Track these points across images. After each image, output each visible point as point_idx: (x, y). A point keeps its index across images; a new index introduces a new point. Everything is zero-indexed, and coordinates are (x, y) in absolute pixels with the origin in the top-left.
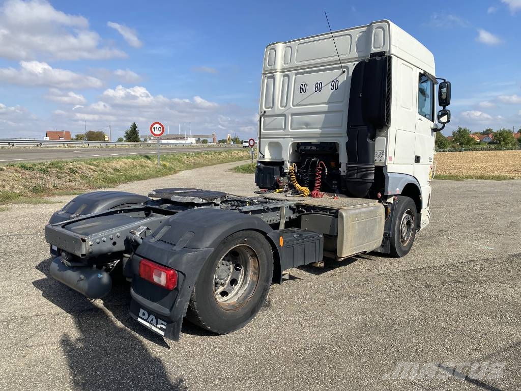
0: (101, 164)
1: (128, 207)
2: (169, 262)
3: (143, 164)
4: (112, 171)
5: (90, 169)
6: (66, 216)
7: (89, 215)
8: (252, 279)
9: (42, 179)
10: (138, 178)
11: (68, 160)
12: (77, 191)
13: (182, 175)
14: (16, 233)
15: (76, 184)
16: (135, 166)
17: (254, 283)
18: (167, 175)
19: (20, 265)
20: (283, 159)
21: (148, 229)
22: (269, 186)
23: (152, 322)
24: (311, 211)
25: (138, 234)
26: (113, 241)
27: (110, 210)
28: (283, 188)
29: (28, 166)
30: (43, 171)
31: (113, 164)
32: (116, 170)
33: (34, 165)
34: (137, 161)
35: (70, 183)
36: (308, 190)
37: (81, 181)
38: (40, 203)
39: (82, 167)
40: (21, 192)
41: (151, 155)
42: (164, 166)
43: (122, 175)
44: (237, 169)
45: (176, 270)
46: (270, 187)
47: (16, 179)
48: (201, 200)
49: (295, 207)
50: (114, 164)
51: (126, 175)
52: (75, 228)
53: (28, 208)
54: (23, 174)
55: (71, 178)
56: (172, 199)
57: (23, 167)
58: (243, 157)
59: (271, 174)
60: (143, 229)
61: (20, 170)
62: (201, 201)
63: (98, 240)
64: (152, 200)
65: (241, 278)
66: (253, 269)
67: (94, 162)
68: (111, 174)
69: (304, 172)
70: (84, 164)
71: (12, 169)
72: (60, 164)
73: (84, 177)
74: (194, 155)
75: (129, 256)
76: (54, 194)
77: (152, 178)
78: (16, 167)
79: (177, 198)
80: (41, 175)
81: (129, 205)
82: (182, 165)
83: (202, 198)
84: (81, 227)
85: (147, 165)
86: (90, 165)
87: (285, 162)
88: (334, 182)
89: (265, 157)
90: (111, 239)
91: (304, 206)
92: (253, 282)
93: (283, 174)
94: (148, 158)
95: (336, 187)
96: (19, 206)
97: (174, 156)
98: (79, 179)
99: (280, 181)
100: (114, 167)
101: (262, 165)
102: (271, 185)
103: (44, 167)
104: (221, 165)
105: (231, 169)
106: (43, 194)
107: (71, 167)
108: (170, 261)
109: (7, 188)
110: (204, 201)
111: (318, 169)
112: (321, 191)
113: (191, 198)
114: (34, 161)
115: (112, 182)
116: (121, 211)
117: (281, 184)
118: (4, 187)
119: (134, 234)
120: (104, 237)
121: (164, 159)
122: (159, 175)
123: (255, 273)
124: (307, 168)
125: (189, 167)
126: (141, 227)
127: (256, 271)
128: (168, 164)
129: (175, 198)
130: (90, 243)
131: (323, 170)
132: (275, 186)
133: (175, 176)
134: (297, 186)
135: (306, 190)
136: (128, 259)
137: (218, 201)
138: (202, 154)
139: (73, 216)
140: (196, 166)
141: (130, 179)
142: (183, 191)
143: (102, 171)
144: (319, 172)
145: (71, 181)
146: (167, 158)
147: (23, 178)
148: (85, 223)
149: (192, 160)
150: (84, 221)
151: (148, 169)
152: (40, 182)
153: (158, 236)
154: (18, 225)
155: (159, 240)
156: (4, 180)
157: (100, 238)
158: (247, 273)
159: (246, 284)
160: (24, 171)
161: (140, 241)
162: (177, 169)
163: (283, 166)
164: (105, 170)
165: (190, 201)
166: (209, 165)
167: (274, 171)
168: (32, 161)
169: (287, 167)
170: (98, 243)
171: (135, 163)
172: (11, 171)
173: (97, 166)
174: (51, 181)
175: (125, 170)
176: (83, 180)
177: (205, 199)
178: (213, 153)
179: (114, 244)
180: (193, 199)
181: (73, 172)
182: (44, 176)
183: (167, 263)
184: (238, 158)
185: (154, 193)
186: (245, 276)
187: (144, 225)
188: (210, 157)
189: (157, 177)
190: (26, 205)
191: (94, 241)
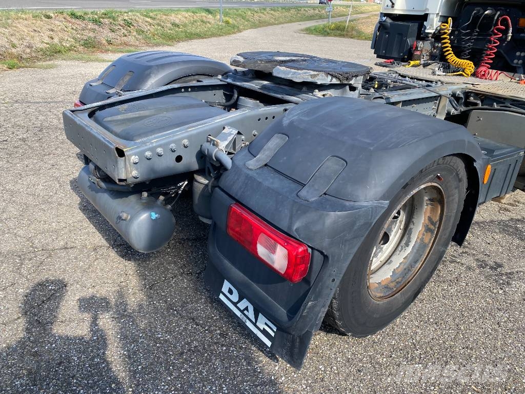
0: (159, 17)
1: (198, 81)
2: (295, 228)
3: (204, 18)
4: (169, 25)
5: (147, 22)
6: (103, 90)
7: (136, 94)
8: (422, 240)
9: (94, 30)
10: (199, 36)
11: (123, 10)
12: (132, 49)
13: (247, 35)
14: (60, 99)
15: (131, 39)
16: (195, 21)
17: (425, 246)
18: (230, 34)
19: (56, 149)
20: (427, 9)
21: (239, 133)
22: (395, 55)
23: (245, 312)
24: (492, 105)
25: (223, 145)
26: (176, 154)
27: (169, 87)
28: (420, 60)
29: (79, 14)
30: (95, 21)
31: (172, 18)
32: (174, 25)
33: (86, 14)
34: (198, 15)
35: (125, 38)
36: (472, 65)
37: (137, 36)
38: (92, 61)
39: (137, 19)
40: (71, 46)
41: (213, 9)
42: (227, 22)
43: (182, 31)
44: (309, 31)
45: (309, 246)
46: (396, 57)
47: (66, 29)
48: (330, 77)
49: (462, 96)
50: (174, 18)
51: (186, 32)
52: (109, 119)
53: (78, 66)
54: (73, 24)
55: (126, 32)
56: (275, 74)
57: (73, 15)
58: (313, 16)
59: (403, 34)
60: (230, 134)
61: (68, 18)
62: (328, 80)
63: (148, 154)
64: (236, 70)
65: (397, 232)
66: (427, 221)
67: (151, 14)
68: (169, 30)
69: (466, 35)
70: (140, 16)
71: (61, 17)
72: (113, 14)
73: (141, 32)
74: (259, 11)
75: (206, 182)
76: (107, 51)
77: (214, 36)
78: (65, 15)
79: (284, 72)
80: (93, 27)
81: (200, 78)
82: (246, 23)
83: (332, 75)
84: (119, 117)
85: (208, 20)
86: (146, 16)
87: (430, 17)
88: (518, 54)
89: (396, 7)
90: (173, 151)
91: (478, 95)
92: (422, 246)
93: (422, 36)
94: (209, 11)
95: (520, 62)
96: (69, 63)
97: (237, 10)
98: (135, 33)
99: (417, 47)
100: (172, 21)
101: (389, 21)
102: (399, 54)
103: (96, 17)
104: (290, 24)
105: (302, 30)
106: (95, 49)
107: (126, 18)
108: (297, 225)
109: (56, 40)
110: (335, 81)
111: (497, 29)
112: (492, 68)
113: (312, 73)
114: (86, 10)
115: (171, 39)
116: (186, 88)
117: (418, 53)
118: (53, 39)
119: (215, 145)
120: (160, 146)
121: (226, 14)
122: (221, 34)
123: (428, 230)
124: (472, 27)
125: (254, 26)
126: (227, 130)
127: (432, 227)
128: (231, 21)
129: (281, 72)
130: (134, 159)
131: (505, 32)
132: (408, 56)
133: (238, 35)
134: (452, 58)
135: (469, 66)
136: (202, 187)
137: (358, 82)
138: (268, 9)
139: (112, 91)
140: (261, 24)
141: (190, 36)
142: (288, 58)
143: (159, 25)
144: (496, 34)
145: (126, 36)
146: (230, 14)
147: (73, 28)
148: (126, 111)
149: (256, 17)
150: (125, 106)
151: (210, 26)
152: (91, 34)
153: (264, 156)
154: (63, 89)
155: (266, 165)
156: (52, 30)
157: (152, 149)
158: (411, 226)
159: (407, 245)
160: (73, 20)
161: (227, 161)
162: (241, 27)
163: (425, 23)
164: (162, 24)
165: (310, 80)
166: (275, 24)
167: (410, 30)
168: (84, 10)
169: (432, 25)
170: (149, 159)
171: (195, 18)
172: (60, 19)
173: (154, 19)
174: (104, 35)
175: (185, 26)
176: (139, 34)
177: (336, 77)
178: (280, 9)
179: (179, 159)
180: (315, 76)
181: (128, 24)
182: (96, 27)
183: (290, 227)
184: (308, 17)
185: (241, 59)
186: (407, 230)
187: (232, 124)
188: (276, 14)
189: (220, 36)
190: (77, 63)
191: (141, 154)
